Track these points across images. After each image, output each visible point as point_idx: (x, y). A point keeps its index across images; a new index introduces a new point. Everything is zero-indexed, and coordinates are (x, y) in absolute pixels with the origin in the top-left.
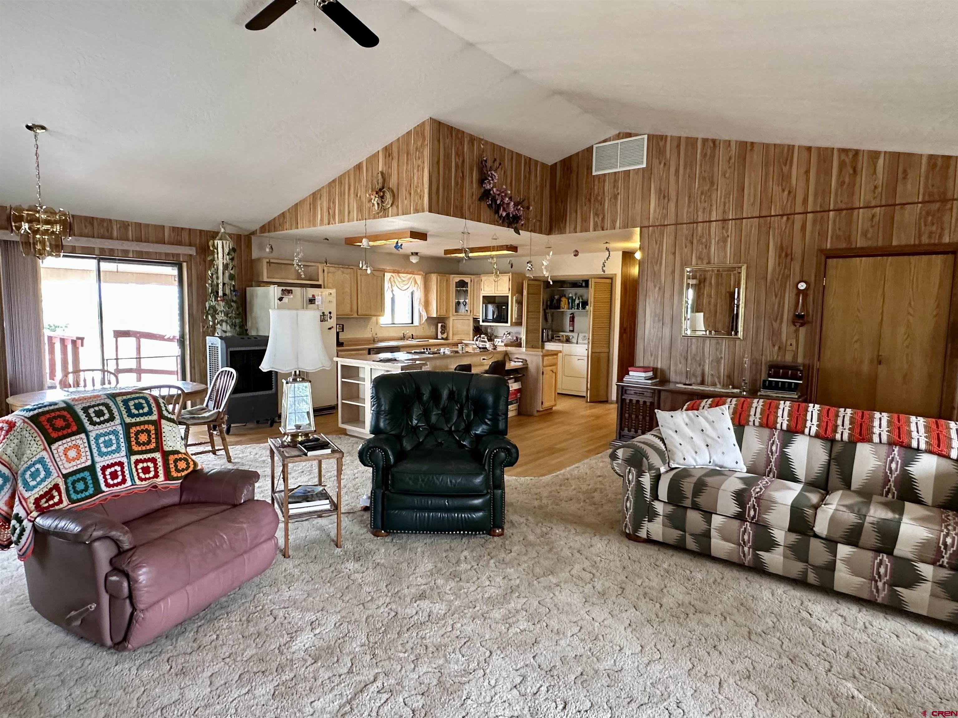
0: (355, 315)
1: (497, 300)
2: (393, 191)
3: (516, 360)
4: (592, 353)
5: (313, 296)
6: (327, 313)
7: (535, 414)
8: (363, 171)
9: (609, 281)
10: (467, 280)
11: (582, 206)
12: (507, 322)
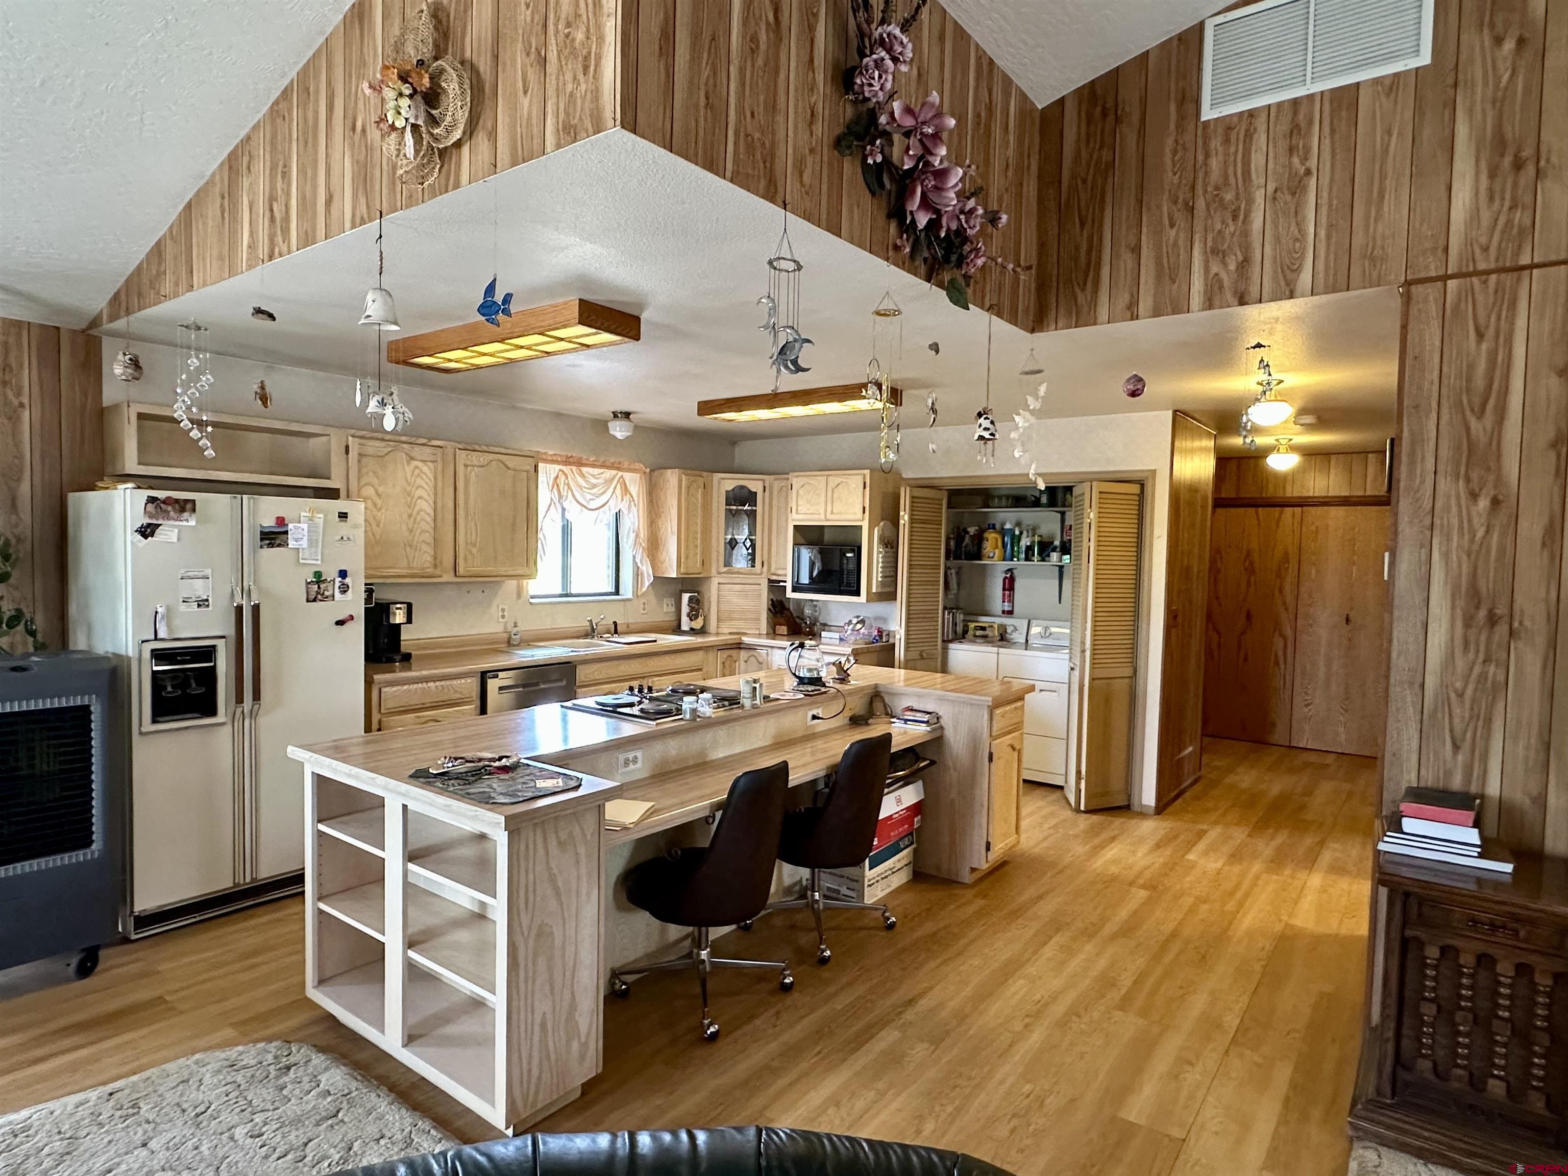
0: (448, 577)
1: (827, 537)
2: (474, 70)
3: (909, 715)
4: (1093, 679)
5: (281, 521)
6: (330, 573)
7: (967, 878)
8: (372, 29)
9: (1135, 489)
10: (754, 485)
11: (1158, 233)
12: (857, 593)
